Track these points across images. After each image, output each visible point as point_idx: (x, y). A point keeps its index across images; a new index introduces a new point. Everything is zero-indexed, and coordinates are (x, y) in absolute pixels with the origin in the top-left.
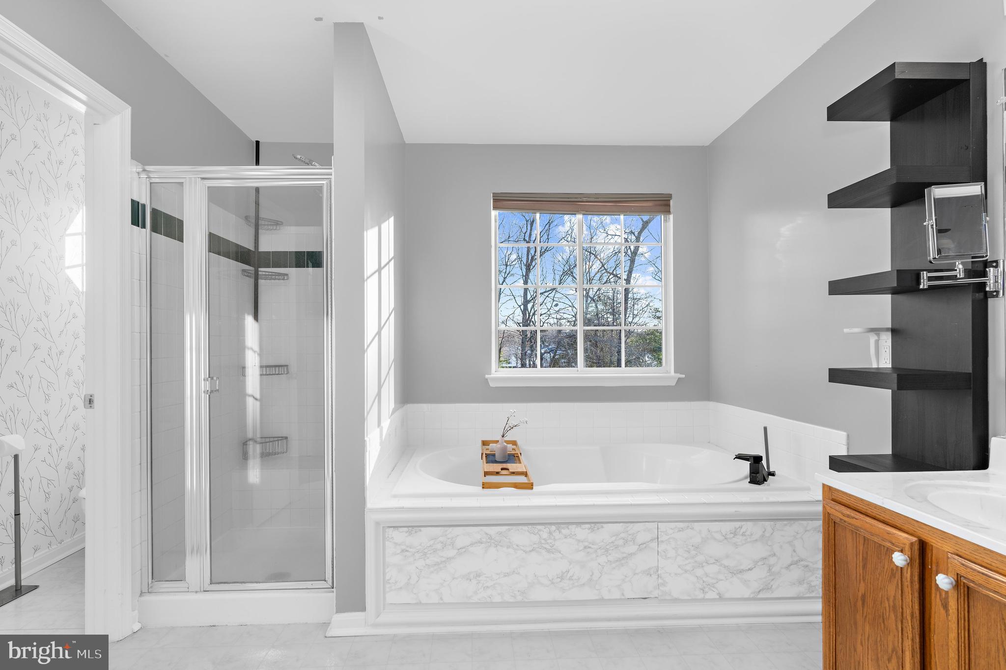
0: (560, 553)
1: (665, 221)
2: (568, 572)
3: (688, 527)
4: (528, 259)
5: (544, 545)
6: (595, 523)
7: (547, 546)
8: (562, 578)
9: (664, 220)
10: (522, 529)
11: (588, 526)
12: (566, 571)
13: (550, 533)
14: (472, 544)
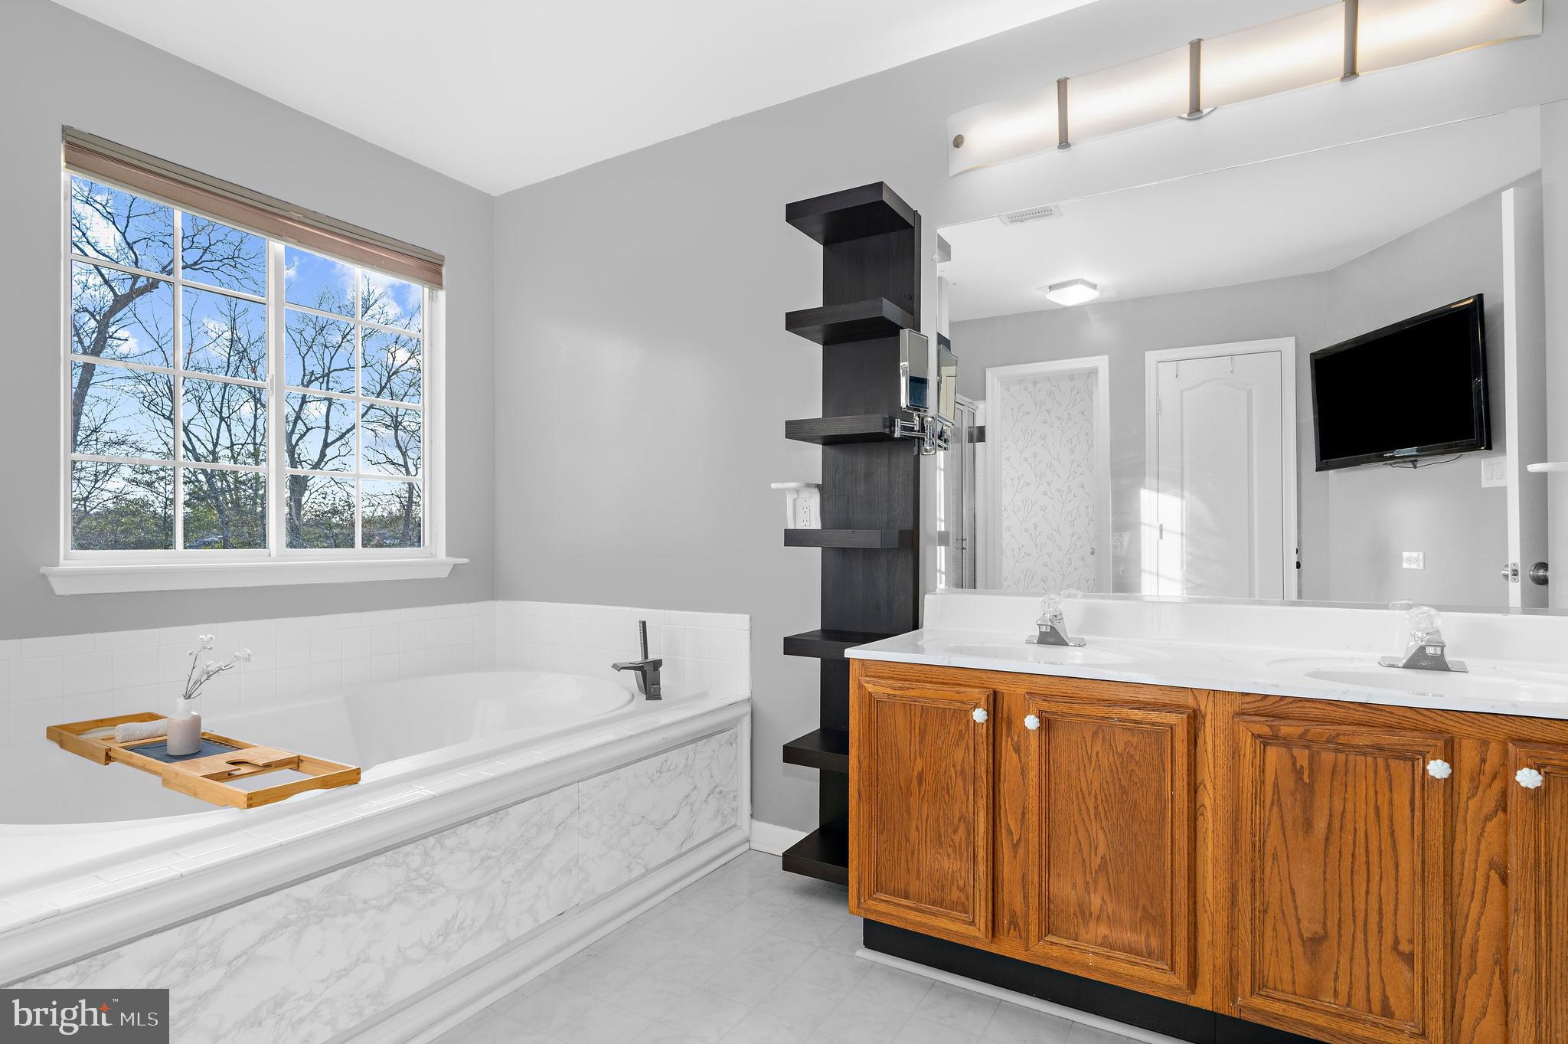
0: (443, 886)
1: (432, 298)
2: (455, 917)
3: (614, 777)
5: (415, 883)
6: (495, 811)
7: (421, 882)
8: (445, 933)
9: (429, 297)
10: (374, 863)
11: (486, 819)
12: (453, 918)
13: (426, 854)
14: (264, 938)
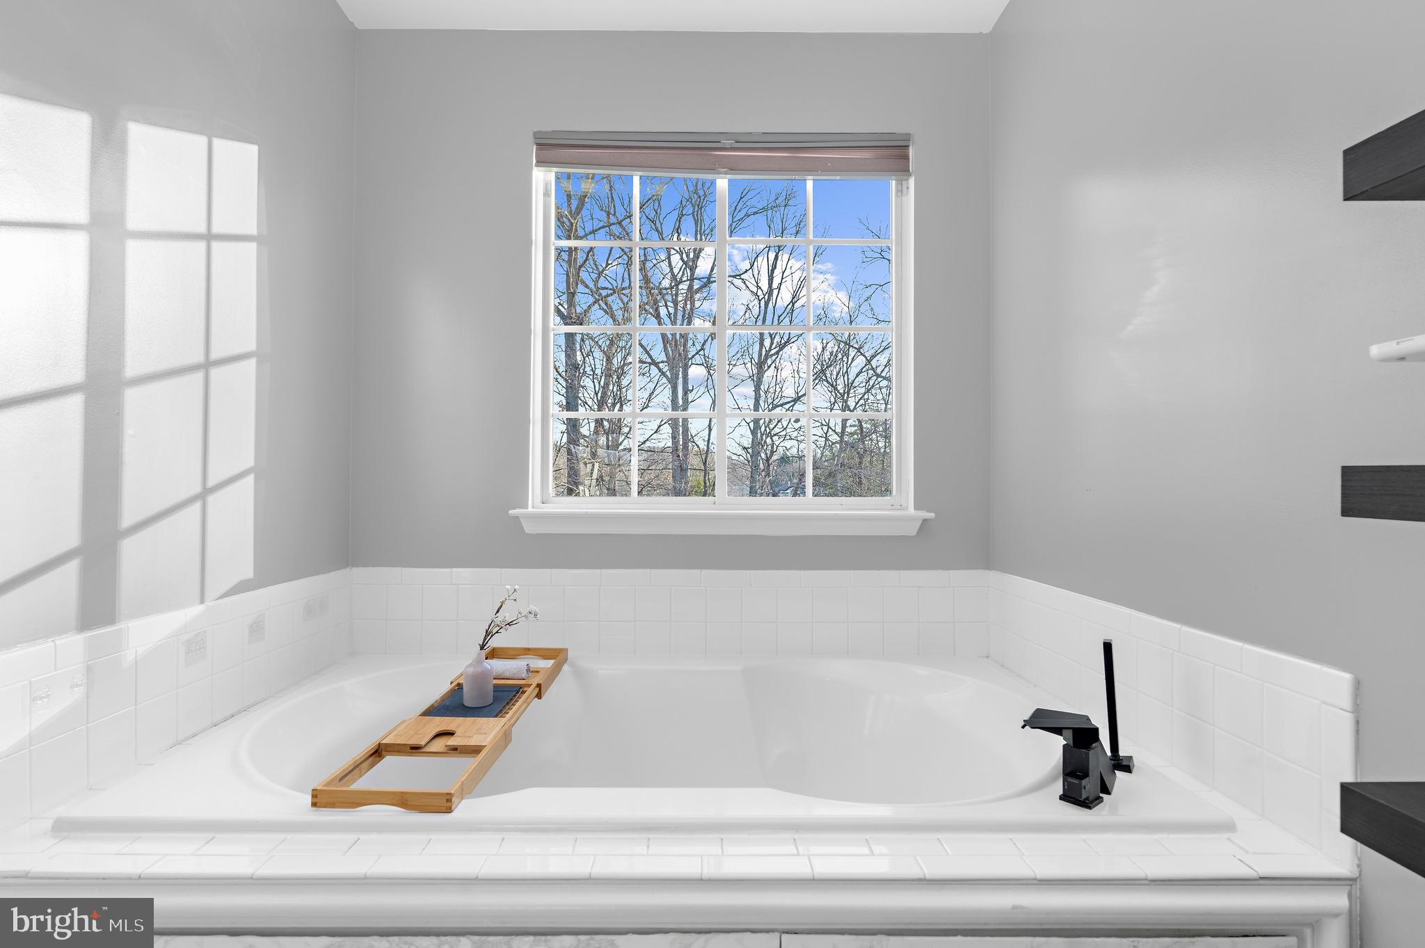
1: (900, 191)
4: (761, 355)
9: (897, 191)
